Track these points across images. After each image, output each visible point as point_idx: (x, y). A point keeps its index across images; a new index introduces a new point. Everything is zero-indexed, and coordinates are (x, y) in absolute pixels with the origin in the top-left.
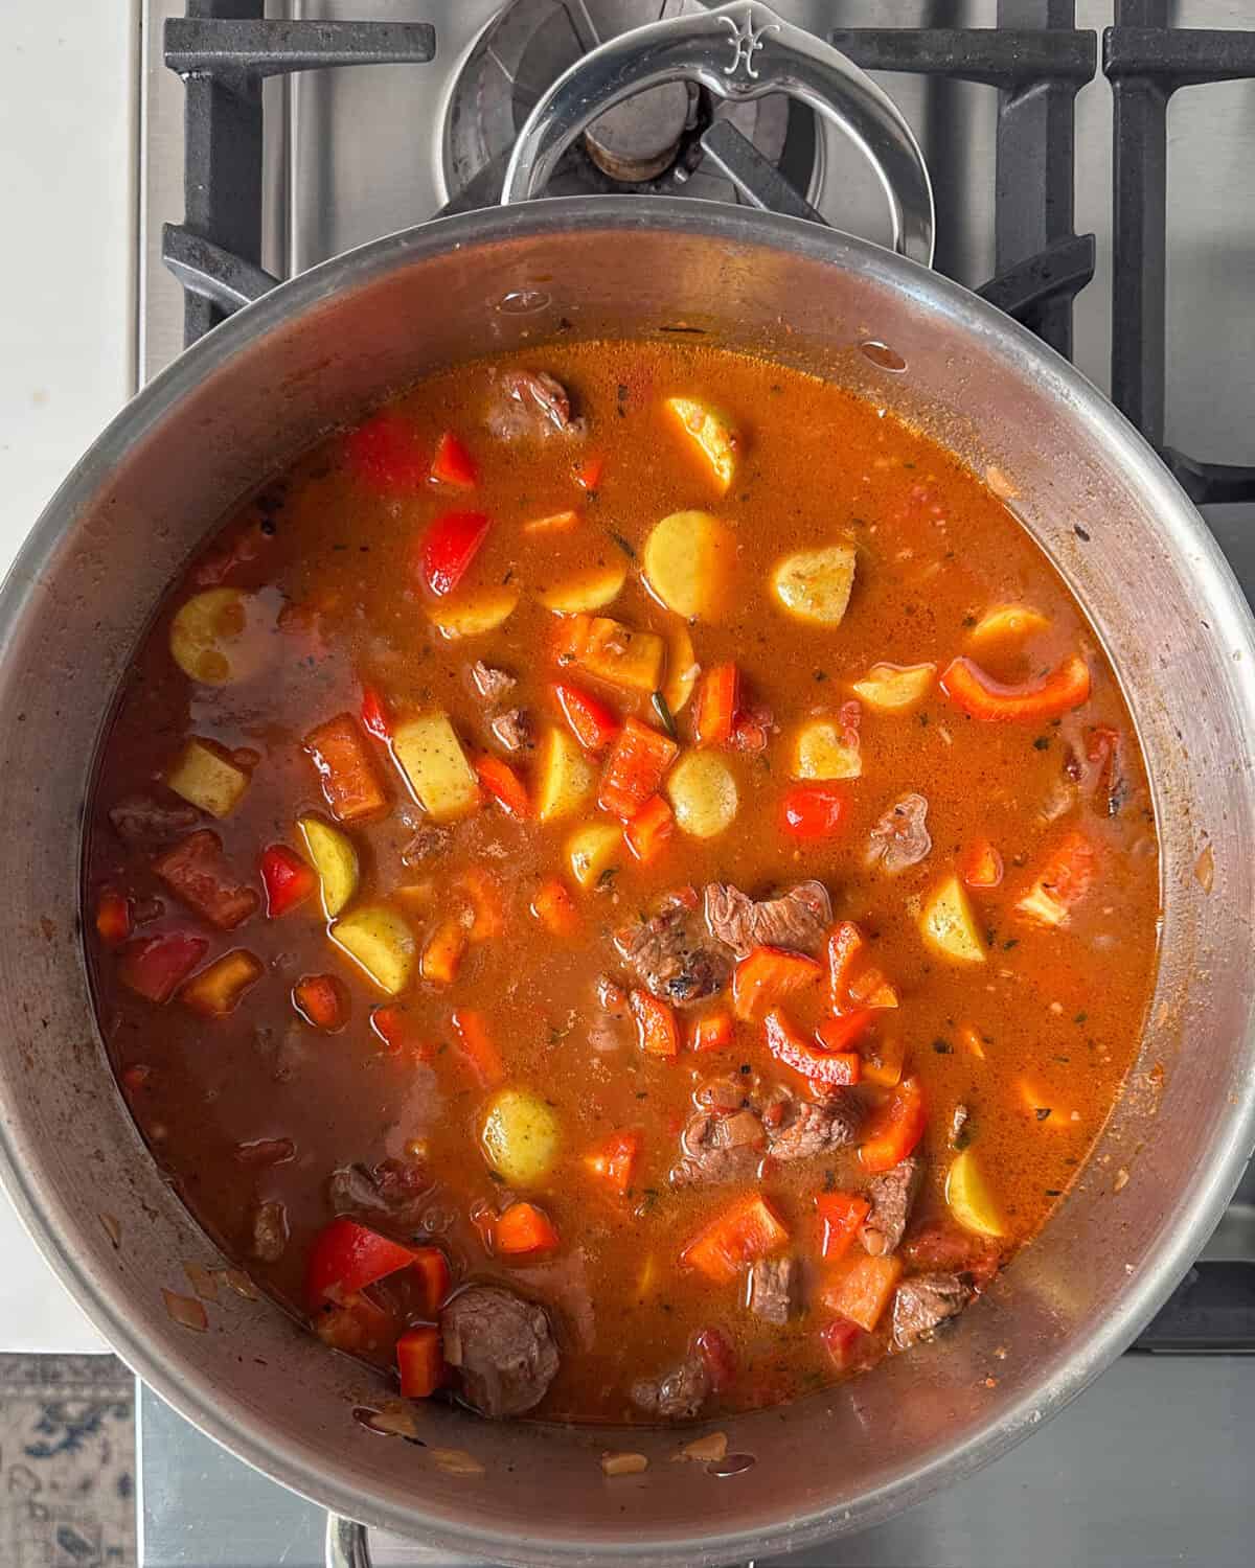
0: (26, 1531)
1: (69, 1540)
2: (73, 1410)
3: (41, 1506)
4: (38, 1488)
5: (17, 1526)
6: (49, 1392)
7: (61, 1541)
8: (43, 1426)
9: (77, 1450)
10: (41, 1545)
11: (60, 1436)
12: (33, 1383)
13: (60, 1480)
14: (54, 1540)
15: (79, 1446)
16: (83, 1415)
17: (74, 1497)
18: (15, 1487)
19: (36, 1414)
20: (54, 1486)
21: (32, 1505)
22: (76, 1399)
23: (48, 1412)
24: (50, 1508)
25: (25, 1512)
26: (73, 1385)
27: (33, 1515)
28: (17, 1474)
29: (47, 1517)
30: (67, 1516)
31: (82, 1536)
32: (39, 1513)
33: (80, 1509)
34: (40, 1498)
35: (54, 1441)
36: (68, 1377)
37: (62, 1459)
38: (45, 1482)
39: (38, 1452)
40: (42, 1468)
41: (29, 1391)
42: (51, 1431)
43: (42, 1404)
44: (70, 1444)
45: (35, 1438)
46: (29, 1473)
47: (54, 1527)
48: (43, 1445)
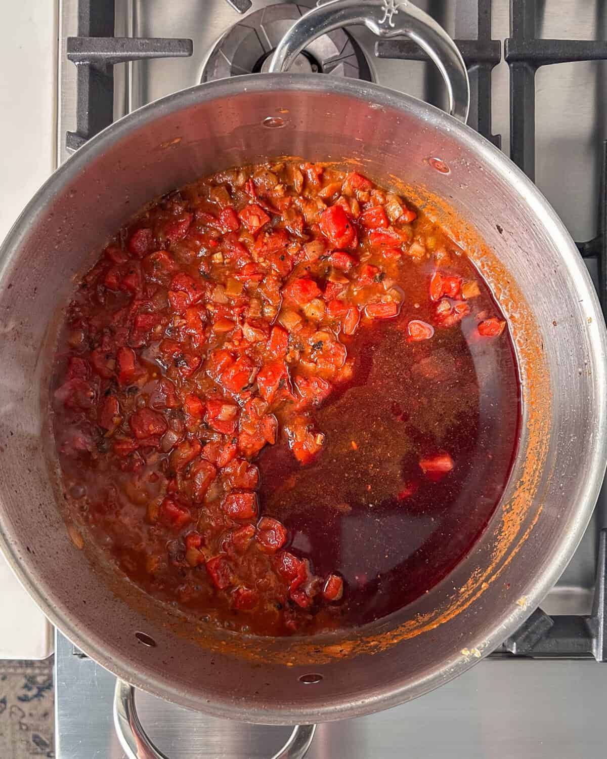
0: (18, 736)
1: (37, 740)
2: (40, 679)
3: (25, 724)
4: (23, 716)
5: (13, 734)
6: (29, 671)
7: (34, 741)
8: (26, 687)
9: (41, 698)
10: (25, 742)
11: (34, 691)
12: (21, 667)
13: (34, 712)
14: (31, 740)
15: (43, 696)
16: (44, 682)
17: (39, 720)
18: (13, 715)
19: (23, 681)
20: (31, 715)
21: (20, 724)
22: (41, 674)
23: (28, 680)
24: (28, 725)
25: (17, 727)
26: (40, 668)
27: (21, 728)
28: (14, 709)
29: (27, 729)
30: (37, 730)
31: (44, 739)
32: (24, 727)
33: (43, 725)
34: (24, 721)
35: (30, 694)
36: (37, 665)
37: (35, 701)
38: (27, 714)
39: (24, 699)
40: (26, 707)
41: (20, 671)
42: (30, 689)
43: (26, 676)
44: (39, 695)
45: (22, 692)
46: (20, 709)
47: (31, 734)
48: (26, 696)
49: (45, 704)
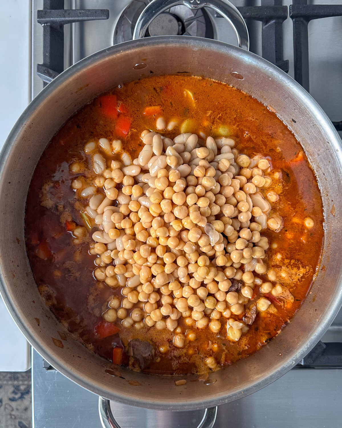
0: (9, 422)
1: (21, 425)
2: (22, 388)
3: (13, 415)
4: (13, 410)
5: (7, 421)
6: (16, 383)
7: (19, 425)
8: (14, 392)
10: (13, 426)
11: (19, 395)
12: (11, 380)
13: (19, 408)
14: (17, 425)
15: (24, 398)
16: (25, 389)
17: (22, 412)
18: (6, 410)
19: (12, 389)
20: (17, 409)
21: (11, 415)
22: (23, 384)
23: (16, 388)
24: (16, 416)
25: (9, 417)
26: (22, 380)
27: (11, 418)
28: (7, 406)
29: (15, 418)
30: (21, 418)
31: (25, 424)
32: (13, 417)
33: (24, 416)
34: (13, 413)
35: (17, 396)
36: (21, 378)
37: (19, 402)
38: (15, 408)
39: (13, 400)
40: (14, 404)
41: (10, 382)
42: (16, 394)
43: (14, 386)
44: (22, 397)
45: (12, 396)
46: (10, 406)
47: (17, 421)
48: (14, 398)
49: (26, 402)
